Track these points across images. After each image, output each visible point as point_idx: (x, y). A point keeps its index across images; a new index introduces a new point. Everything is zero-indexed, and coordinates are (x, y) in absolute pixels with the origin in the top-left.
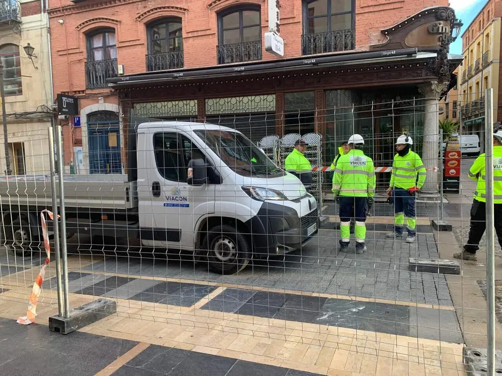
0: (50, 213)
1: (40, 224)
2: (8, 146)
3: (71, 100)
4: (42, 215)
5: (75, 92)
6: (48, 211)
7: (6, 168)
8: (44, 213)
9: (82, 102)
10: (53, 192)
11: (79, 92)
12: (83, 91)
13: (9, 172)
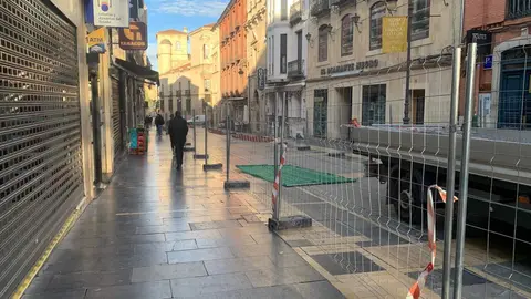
0: (443, 192)
1: (425, 206)
2: (408, 92)
3: (483, 36)
4: (430, 193)
5: (490, 26)
6: (440, 188)
7: (403, 116)
8: (433, 190)
9: (498, 37)
10: (450, 149)
11: (495, 25)
12: (500, 24)
13: (406, 121)
